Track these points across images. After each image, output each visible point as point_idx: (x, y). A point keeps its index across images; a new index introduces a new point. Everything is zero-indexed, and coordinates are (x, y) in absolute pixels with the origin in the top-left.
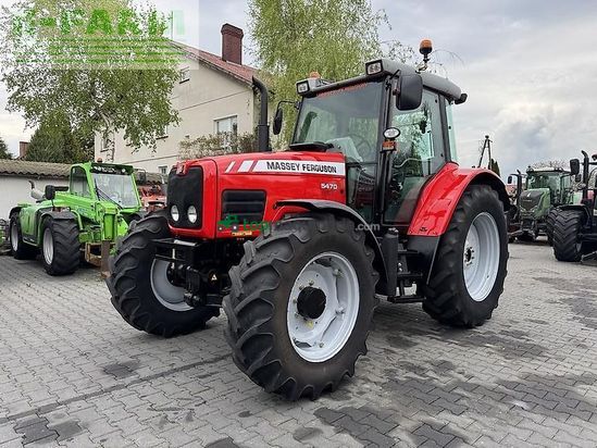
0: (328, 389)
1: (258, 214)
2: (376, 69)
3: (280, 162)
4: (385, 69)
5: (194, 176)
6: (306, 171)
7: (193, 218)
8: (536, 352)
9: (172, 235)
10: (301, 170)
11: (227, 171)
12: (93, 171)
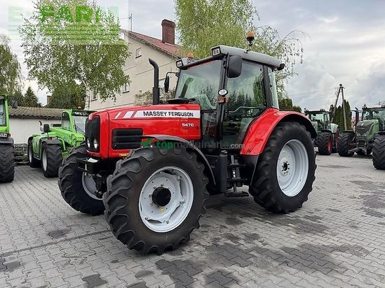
0: (169, 249)
1: (138, 143)
2: (216, 53)
3: (152, 111)
4: (223, 52)
5: (95, 122)
6: (171, 116)
7: (96, 146)
8: (320, 229)
9: (89, 156)
10: (168, 116)
11: (116, 118)
12: (73, 115)
